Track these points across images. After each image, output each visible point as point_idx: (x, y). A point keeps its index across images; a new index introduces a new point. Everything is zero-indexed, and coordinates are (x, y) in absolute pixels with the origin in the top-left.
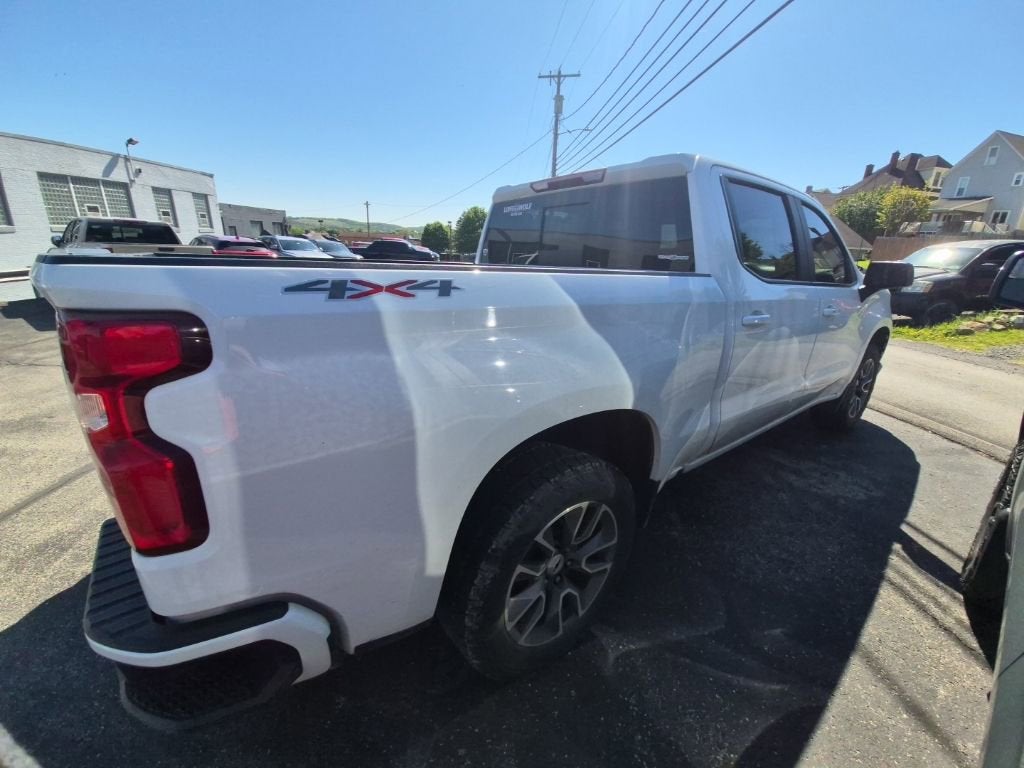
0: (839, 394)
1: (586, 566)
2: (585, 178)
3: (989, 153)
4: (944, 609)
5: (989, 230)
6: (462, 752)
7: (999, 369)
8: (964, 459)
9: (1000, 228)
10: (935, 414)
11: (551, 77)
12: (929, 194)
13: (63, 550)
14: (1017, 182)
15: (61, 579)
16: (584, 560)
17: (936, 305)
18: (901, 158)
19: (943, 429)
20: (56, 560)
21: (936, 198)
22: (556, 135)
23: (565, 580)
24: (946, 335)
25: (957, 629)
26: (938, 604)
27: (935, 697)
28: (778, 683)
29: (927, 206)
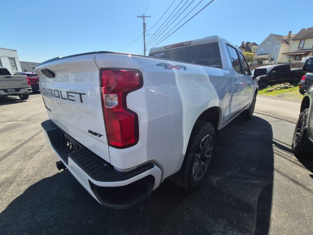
0: (249, 107)
1: (207, 155)
2: (184, 44)
3: (268, 41)
4: (291, 157)
5: (270, 63)
6: (185, 213)
7: (281, 100)
8: (281, 122)
9: (273, 62)
10: (270, 112)
11: (141, 17)
12: (253, 54)
13: (11, 183)
14: (277, 49)
15: (16, 192)
16: (206, 154)
17: (261, 84)
18: (244, 43)
19: (273, 116)
20: (10, 187)
21: (255, 55)
22: (144, 36)
23: (201, 160)
24: (265, 92)
25: (295, 161)
26: (289, 157)
27: (297, 177)
28: (259, 180)
29: (253, 57)
